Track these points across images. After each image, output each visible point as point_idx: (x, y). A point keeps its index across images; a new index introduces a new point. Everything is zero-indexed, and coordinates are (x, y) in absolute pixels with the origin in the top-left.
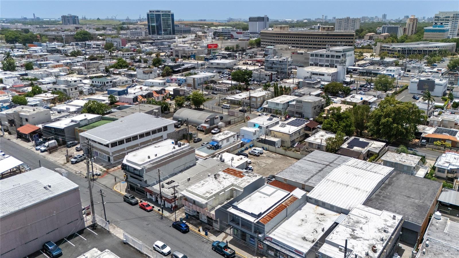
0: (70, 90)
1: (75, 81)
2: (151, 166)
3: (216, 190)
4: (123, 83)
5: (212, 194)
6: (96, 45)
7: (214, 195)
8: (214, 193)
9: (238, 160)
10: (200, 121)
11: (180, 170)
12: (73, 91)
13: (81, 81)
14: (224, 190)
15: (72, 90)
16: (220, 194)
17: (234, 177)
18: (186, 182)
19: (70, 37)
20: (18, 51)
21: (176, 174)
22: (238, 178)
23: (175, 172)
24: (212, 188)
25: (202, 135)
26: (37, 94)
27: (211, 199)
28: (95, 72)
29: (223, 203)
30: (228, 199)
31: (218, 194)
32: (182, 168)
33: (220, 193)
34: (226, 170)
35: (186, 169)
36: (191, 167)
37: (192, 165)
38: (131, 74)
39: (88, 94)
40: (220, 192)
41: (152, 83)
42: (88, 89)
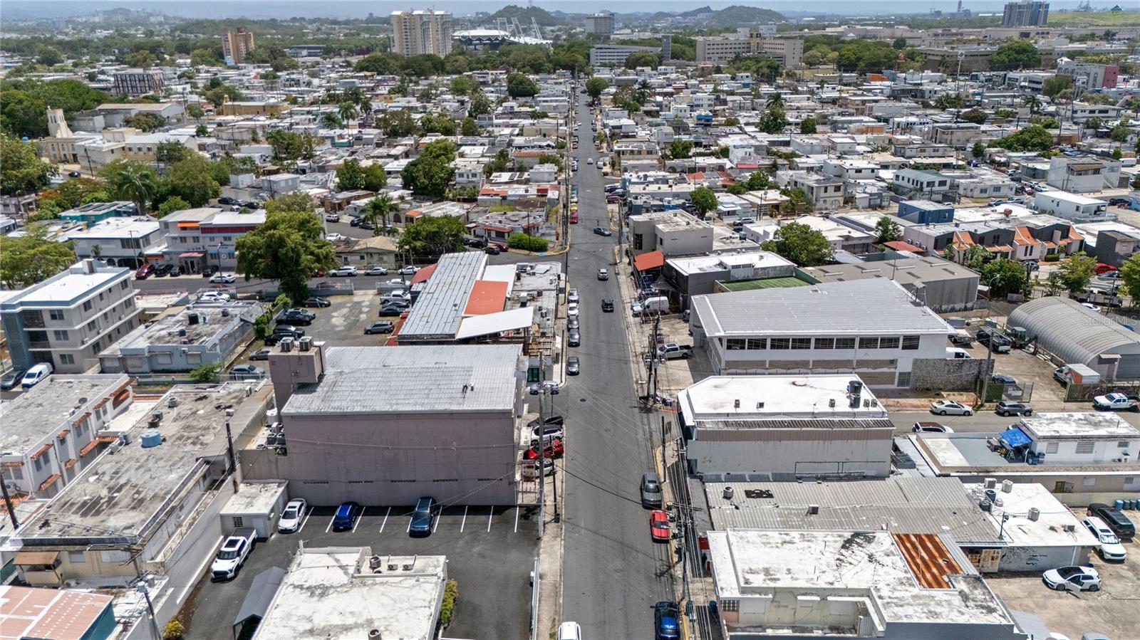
0: (823, 189)
1: (858, 171)
2: (722, 428)
3: (797, 579)
4: (983, 191)
5: (772, 584)
6: (1031, 82)
7: (775, 591)
8: (785, 582)
9: (1052, 529)
10: (1081, 351)
11: (820, 473)
12: (827, 194)
13: (873, 171)
14: (823, 593)
15: (826, 191)
16: (800, 598)
17: (906, 572)
18: (797, 515)
19: (979, 58)
20: (834, 88)
21: (799, 479)
22: (915, 581)
23: (799, 472)
24: (794, 568)
25: (1055, 398)
26: (754, 190)
27: (758, 596)
28: (940, 153)
29: (803, 630)
30: (833, 629)
31: (793, 592)
32: (831, 469)
33: (805, 594)
34: (916, 536)
35: (840, 479)
36: (865, 478)
37: (873, 473)
38: (1035, 169)
39: (867, 204)
40: (806, 592)
41: (1055, 203)
42: (871, 195)
